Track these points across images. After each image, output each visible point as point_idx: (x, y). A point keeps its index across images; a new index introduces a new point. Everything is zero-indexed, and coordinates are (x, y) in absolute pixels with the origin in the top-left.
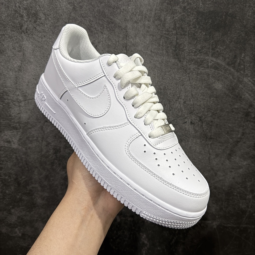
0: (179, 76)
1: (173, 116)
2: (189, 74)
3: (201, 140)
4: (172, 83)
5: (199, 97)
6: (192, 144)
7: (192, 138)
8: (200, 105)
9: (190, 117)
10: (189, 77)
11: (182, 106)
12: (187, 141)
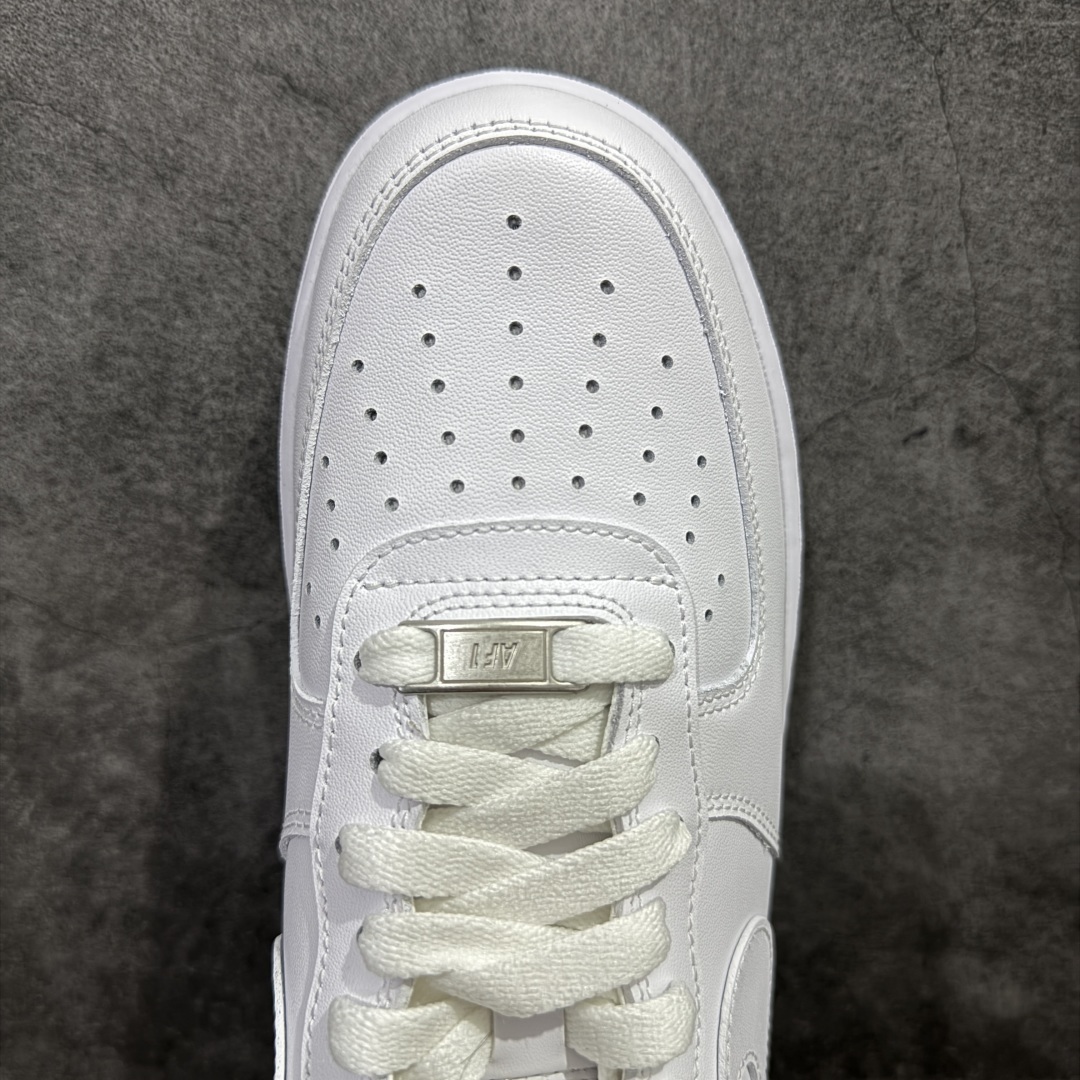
0: (860, 76)
1: (820, 393)
2: (941, 52)
3: (1031, 558)
4: (813, 132)
5: (1017, 239)
6: (964, 592)
7: (964, 548)
8: (1025, 300)
9: (953, 391)
10: (939, 77)
11: (890, 309)
12: (931, 572)
